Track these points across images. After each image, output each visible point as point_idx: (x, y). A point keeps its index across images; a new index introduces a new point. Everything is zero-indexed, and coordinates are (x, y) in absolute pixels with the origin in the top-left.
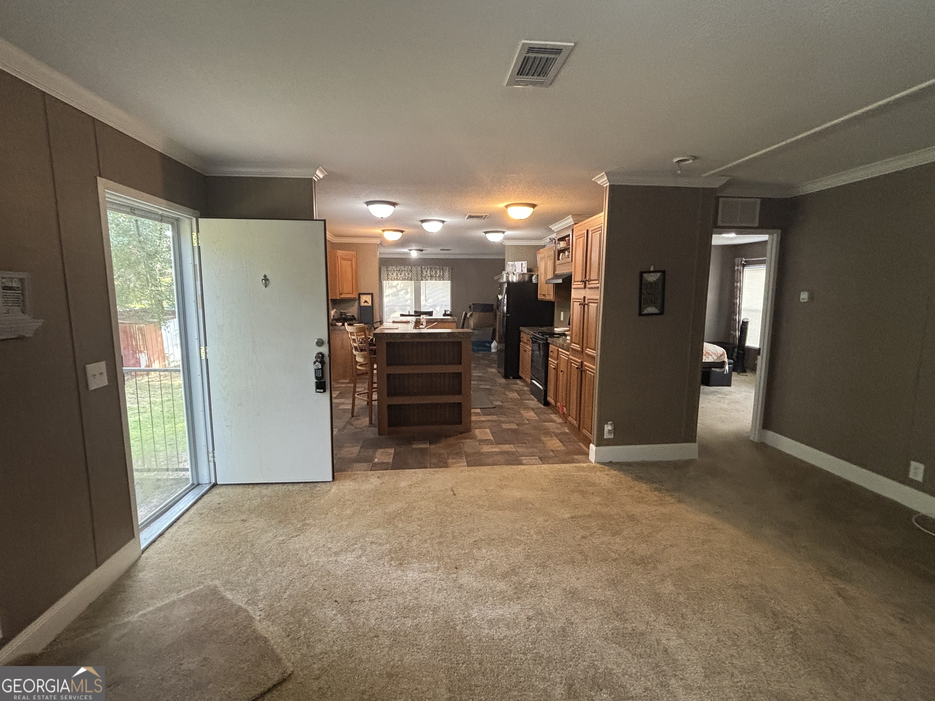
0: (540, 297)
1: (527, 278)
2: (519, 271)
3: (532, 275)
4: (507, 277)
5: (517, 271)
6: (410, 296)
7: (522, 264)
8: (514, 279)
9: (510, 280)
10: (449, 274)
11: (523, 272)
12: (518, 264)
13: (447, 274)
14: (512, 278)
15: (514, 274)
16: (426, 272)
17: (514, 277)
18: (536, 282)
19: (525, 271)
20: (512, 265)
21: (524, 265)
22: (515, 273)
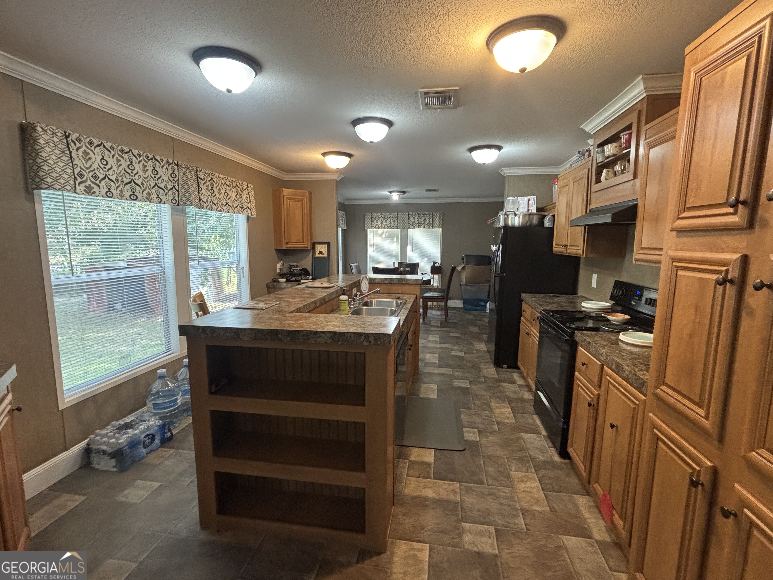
0: (556, 249)
1: (535, 221)
2: (523, 209)
3: (544, 217)
4: (506, 220)
5: (521, 210)
6: (395, 246)
7: (529, 200)
8: (516, 221)
9: (510, 223)
10: (440, 221)
11: (530, 211)
12: (523, 201)
13: (437, 220)
14: (513, 220)
15: (516, 215)
16: (414, 218)
17: (517, 218)
18: (551, 226)
19: (533, 210)
20: (513, 202)
21: (532, 202)
22: (517, 213)
